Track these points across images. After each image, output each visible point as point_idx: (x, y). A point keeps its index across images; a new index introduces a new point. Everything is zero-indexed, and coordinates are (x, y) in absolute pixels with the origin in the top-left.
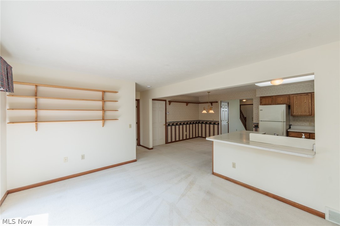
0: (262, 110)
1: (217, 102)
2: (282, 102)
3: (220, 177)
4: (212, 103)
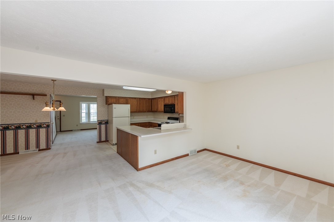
0: (115, 108)
1: (46, 95)
2: (122, 102)
3: (145, 169)
4: (33, 95)
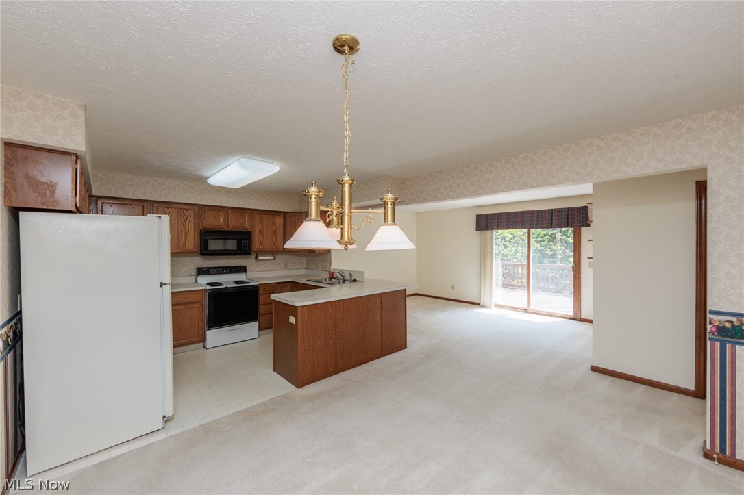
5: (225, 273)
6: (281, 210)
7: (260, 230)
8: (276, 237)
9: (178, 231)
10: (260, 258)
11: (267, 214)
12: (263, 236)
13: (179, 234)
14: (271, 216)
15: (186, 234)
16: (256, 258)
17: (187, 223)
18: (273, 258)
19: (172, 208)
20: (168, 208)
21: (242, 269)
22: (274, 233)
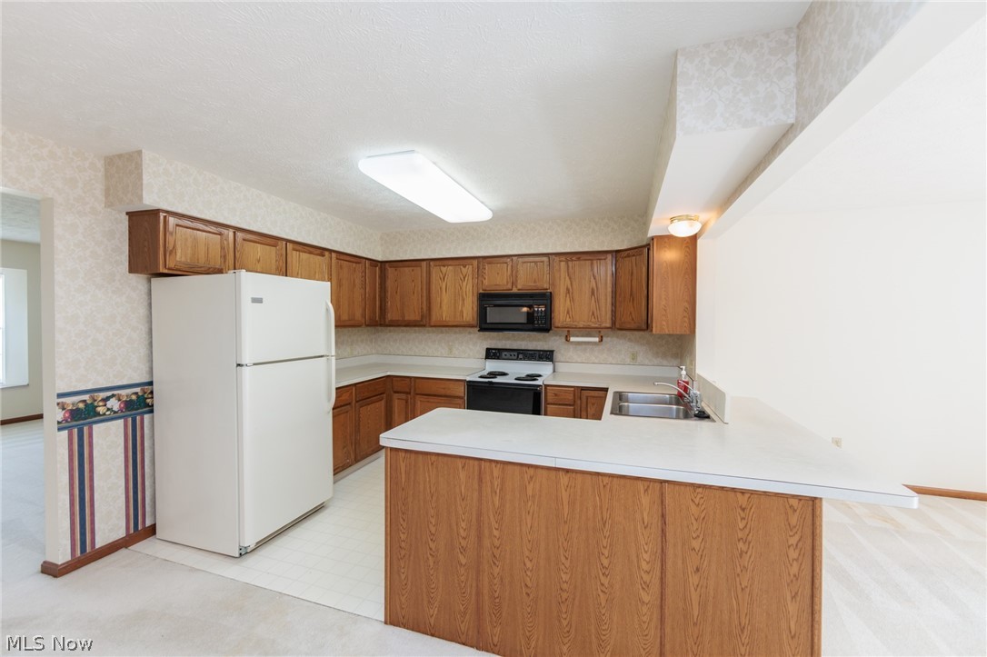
5: (521, 359)
6: (605, 249)
7: (568, 289)
8: (597, 301)
9: (455, 297)
10: (572, 339)
11: (579, 259)
12: (572, 300)
13: (455, 300)
14: (588, 263)
15: (463, 300)
16: (567, 340)
17: (465, 284)
18: (597, 339)
19: (448, 266)
20: (444, 266)
21: (547, 356)
22: (593, 293)
